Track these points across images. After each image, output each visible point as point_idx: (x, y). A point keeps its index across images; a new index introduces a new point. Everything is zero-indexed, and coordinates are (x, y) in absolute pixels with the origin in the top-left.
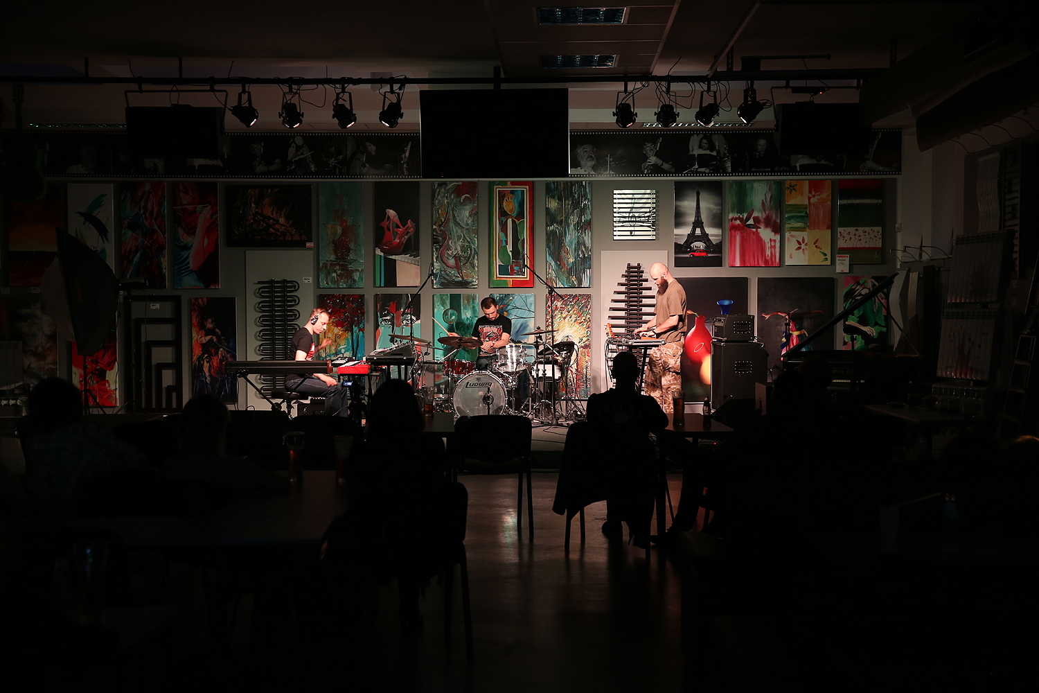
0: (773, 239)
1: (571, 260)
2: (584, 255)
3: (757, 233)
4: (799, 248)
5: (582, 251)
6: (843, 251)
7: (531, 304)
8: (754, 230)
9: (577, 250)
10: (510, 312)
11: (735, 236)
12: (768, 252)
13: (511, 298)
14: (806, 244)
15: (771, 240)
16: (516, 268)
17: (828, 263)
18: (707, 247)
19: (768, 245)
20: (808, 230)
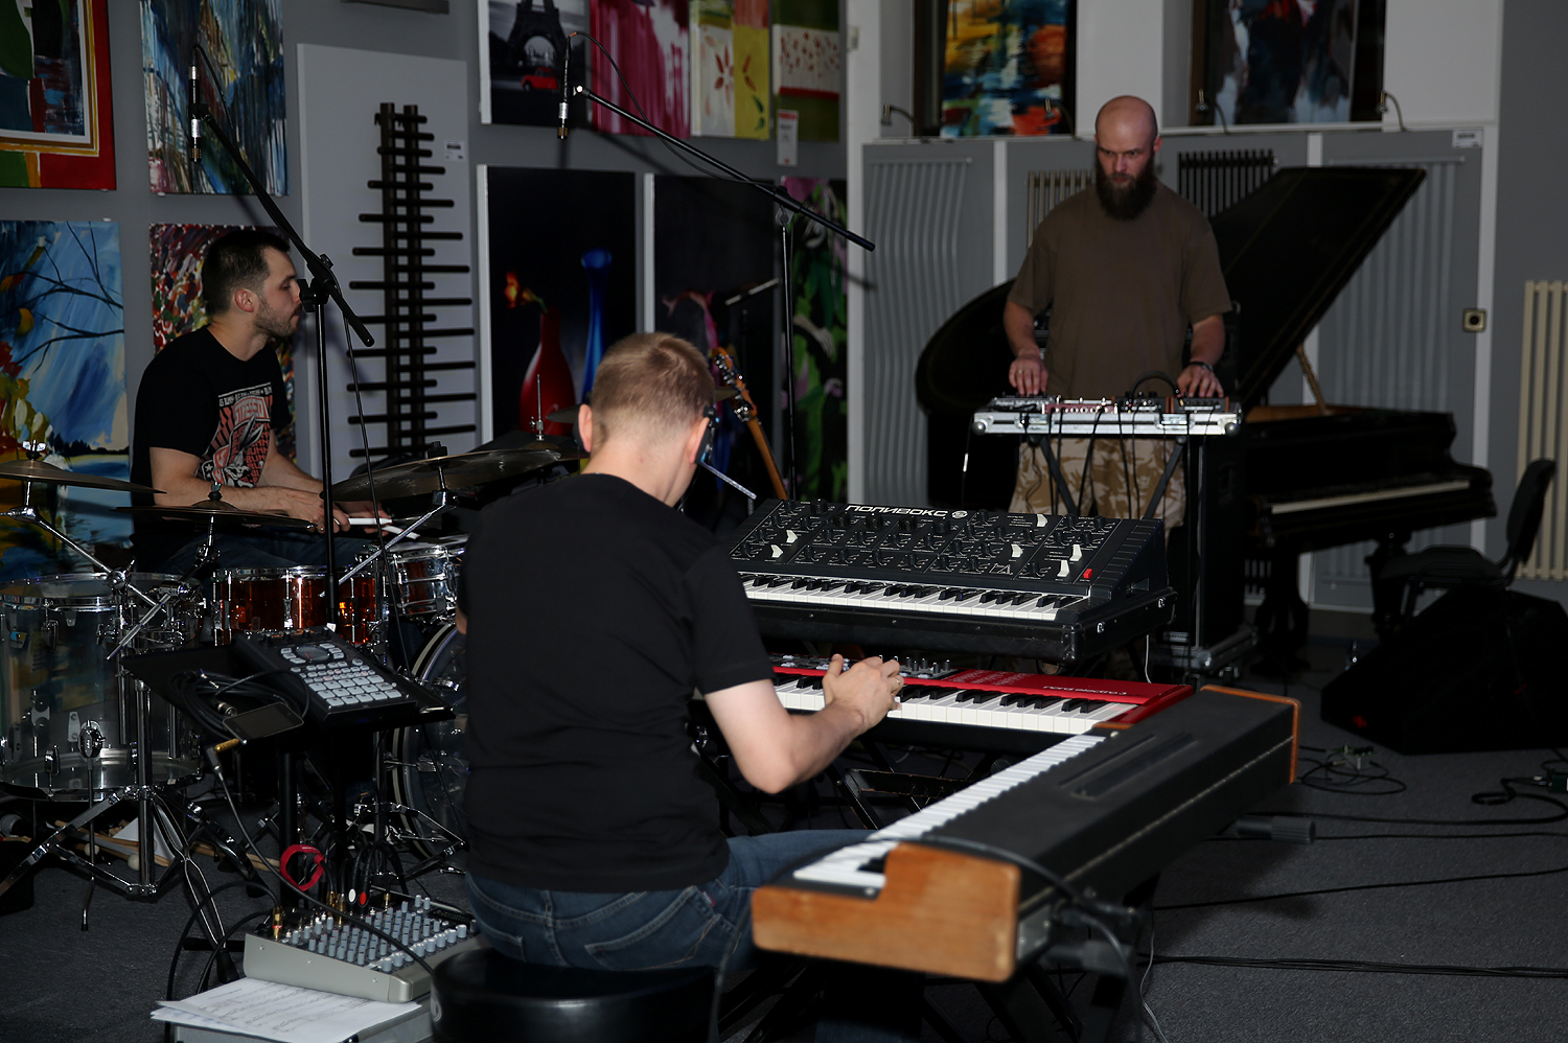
0: (677, 45)
1: (230, 76)
2: (266, 57)
3: (647, 22)
4: (720, 82)
5: (261, 41)
6: (790, 97)
7: (112, 269)
8: (642, 9)
9: (247, 28)
10: (40, 307)
11: (608, 27)
12: (669, 93)
13: (41, 242)
14: (731, 72)
15: (673, 47)
16: (52, 96)
17: (764, 134)
18: (558, 57)
19: (669, 67)
20: (733, 25)
